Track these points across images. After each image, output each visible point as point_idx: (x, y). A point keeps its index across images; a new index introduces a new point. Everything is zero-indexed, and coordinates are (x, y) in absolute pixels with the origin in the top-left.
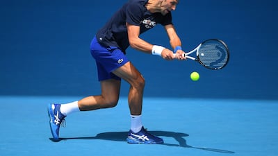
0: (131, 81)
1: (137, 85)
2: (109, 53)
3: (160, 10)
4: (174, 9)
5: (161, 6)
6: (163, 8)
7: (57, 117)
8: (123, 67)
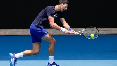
0: (50, 41)
1: (53, 43)
2: (40, 30)
3: (60, 10)
4: (66, 9)
5: (61, 8)
6: (62, 9)
7: (14, 59)
8: (46, 35)
